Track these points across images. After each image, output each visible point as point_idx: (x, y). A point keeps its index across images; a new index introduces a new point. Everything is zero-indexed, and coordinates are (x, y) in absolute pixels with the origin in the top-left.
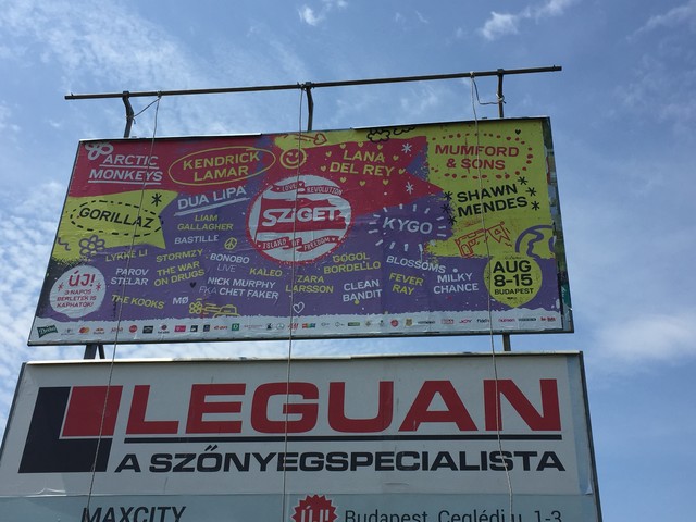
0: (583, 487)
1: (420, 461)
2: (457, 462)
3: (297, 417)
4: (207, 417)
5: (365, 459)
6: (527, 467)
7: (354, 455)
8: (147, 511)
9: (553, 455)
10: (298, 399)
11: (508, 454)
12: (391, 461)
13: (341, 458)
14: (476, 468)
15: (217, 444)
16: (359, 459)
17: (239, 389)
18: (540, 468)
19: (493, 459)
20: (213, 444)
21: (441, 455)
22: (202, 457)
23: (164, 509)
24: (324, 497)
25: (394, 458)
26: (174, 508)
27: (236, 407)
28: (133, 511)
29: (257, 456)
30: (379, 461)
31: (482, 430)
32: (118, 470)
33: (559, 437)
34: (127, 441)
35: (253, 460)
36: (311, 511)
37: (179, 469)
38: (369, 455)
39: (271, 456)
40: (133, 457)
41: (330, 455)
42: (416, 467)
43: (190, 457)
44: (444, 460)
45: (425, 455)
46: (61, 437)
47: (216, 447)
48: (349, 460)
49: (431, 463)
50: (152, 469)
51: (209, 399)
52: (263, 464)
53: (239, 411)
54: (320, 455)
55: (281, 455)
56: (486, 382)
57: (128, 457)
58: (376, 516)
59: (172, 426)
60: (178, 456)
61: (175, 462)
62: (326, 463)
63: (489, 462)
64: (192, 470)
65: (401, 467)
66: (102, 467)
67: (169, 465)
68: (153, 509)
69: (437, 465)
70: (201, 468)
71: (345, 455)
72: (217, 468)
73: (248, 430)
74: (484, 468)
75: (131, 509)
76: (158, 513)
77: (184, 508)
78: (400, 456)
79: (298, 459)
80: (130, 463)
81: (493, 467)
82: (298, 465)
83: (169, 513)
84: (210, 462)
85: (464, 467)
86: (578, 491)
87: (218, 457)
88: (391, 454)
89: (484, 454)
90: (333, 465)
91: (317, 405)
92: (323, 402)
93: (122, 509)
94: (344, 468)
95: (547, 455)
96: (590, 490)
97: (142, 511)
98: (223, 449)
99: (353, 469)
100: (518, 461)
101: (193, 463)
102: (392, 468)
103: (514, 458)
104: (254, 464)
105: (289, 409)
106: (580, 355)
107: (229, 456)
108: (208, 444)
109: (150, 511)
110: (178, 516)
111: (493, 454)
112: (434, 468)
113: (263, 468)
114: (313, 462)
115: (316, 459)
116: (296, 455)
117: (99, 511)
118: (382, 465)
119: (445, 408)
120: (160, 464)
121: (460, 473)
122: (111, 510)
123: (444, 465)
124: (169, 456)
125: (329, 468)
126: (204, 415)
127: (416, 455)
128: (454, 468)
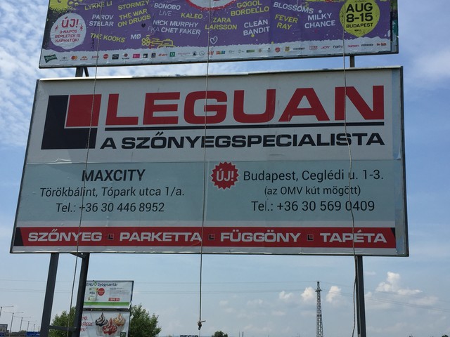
0: (395, 155)
1: (291, 140)
2: (315, 141)
3: (214, 113)
4: (156, 114)
5: (257, 140)
6: (360, 143)
7: (250, 137)
8: (121, 172)
9: (377, 135)
10: (214, 102)
11: (348, 135)
12: (273, 141)
13: (241, 139)
14: (327, 144)
15: (163, 131)
16: (253, 140)
17: (176, 96)
18: (369, 143)
19: (338, 138)
20: (160, 131)
21: (305, 136)
22: (154, 139)
23: (132, 171)
24: (230, 163)
25: (275, 139)
26: (138, 171)
27: (174, 108)
28: (113, 172)
29: (189, 138)
30: (265, 141)
31: (332, 120)
32: (102, 147)
33: (382, 124)
34: (107, 129)
35: (186, 141)
36: (223, 172)
37: (140, 146)
38: (259, 137)
39: (197, 138)
40: (111, 139)
41: (235, 137)
42: (289, 144)
43: (147, 139)
44: (307, 140)
45: (295, 136)
46: (65, 127)
47: (162, 133)
48: (246, 140)
49: (299, 141)
50: (123, 147)
51: (157, 102)
52: (193, 143)
53: (176, 110)
54: (228, 138)
55: (203, 137)
56: (337, 89)
57: (108, 139)
58: (263, 174)
59: (135, 120)
60: (139, 139)
61: (137, 142)
62: (232, 142)
63: (336, 140)
64: (148, 147)
65: (279, 144)
66: (92, 146)
67: (133, 144)
68: (125, 171)
69: (303, 142)
70: (153, 146)
71: (244, 137)
72: (163, 146)
73: (182, 122)
74: (333, 144)
75: (112, 171)
76: (128, 174)
77: (144, 170)
78: (279, 137)
79: (214, 140)
80: (109, 143)
81: (338, 144)
82: (214, 144)
83: (135, 174)
84: (158, 143)
85: (320, 144)
86: (392, 158)
87: (164, 139)
88: (273, 136)
89: (333, 136)
90: (237, 144)
91: (226, 106)
92: (230, 104)
93: (106, 171)
94: (244, 145)
95: (373, 135)
96: (400, 156)
97: (118, 172)
98: (167, 134)
99: (249, 146)
100: (355, 140)
101: (148, 144)
102: (273, 145)
103: (352, 138)
104: (186, 143)
105: (209, 108)
106: (401, 69)
107: (171, 139)
108: (157, 131)
109: (123, 172)
110: (141, 175)
111: (339, 135)
112: (300, 145)
113: (192, 146)
114: (224, 142)
115: (226, 140)
116: (213, 137)
117: (92, 172)
118: (268, 143)
119: (309, 106)
120: (128, 144)
121: (317, 148)
122: (100, 172)
123: (307, 143)
124: (133, 139)
125: (234, 145)
126: (154, 113)
127: (289, 137)
128: (313, 144)
